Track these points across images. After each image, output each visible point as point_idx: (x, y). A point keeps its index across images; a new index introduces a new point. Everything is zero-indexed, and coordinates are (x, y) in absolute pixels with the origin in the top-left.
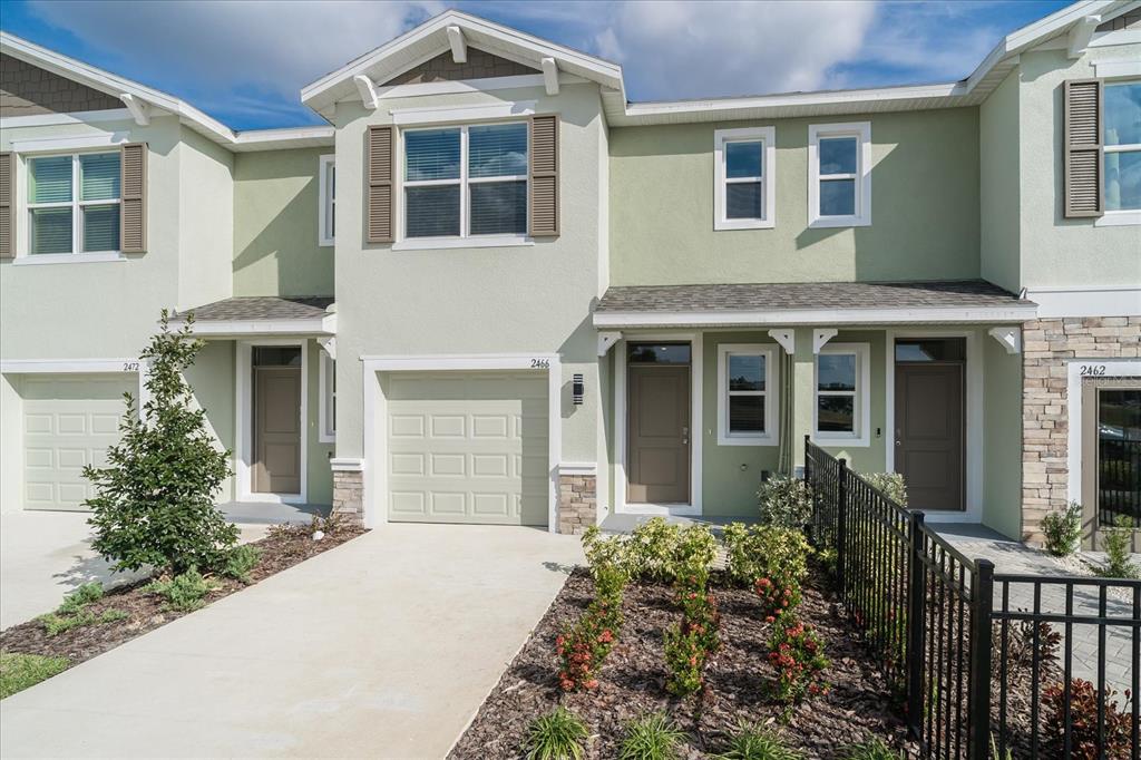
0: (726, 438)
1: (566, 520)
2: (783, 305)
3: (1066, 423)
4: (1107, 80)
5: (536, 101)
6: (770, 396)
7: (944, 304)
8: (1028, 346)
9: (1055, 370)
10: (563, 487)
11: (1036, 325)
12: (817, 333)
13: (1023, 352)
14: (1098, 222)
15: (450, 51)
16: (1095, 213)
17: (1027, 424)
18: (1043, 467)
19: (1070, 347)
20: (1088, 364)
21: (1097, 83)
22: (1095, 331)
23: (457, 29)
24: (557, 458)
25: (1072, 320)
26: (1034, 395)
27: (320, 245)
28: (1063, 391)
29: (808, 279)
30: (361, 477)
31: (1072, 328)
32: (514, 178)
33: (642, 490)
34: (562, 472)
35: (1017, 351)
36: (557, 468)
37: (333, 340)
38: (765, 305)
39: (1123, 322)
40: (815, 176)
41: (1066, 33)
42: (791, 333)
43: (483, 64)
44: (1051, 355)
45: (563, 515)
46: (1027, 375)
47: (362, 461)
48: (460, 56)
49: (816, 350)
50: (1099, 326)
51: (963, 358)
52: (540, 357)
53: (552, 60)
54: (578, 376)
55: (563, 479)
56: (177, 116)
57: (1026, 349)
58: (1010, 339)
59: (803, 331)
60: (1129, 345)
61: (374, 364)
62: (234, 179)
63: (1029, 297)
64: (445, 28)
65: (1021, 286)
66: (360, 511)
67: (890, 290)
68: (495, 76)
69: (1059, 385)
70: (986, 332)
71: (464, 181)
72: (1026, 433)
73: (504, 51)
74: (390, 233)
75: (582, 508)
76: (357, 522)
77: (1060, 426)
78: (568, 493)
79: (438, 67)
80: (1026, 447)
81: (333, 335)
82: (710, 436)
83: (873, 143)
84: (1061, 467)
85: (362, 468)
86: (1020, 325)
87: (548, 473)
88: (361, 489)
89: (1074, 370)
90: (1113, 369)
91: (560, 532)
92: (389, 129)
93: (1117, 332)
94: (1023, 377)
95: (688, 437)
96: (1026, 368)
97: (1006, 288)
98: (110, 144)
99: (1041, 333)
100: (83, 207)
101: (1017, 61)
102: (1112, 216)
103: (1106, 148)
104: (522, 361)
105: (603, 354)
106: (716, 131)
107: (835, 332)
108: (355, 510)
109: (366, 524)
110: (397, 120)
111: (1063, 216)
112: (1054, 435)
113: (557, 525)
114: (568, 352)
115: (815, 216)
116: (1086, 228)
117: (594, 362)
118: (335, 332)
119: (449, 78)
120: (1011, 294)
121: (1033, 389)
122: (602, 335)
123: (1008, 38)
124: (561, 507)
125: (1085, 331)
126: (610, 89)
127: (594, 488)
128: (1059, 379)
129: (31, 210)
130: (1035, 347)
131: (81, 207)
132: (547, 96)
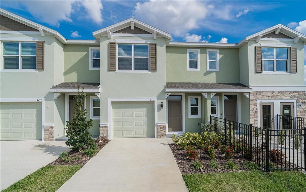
0: (190, 116)
1: (159, 135)
2: (205, 88)
3: (257, 111)
4: (263, 47)
5: (151, 40)
6: (199, 107)
7: (236, 88)
8: (251, 97)
9: (255, 101)
10: (158, 128)
11: (252, 93)
12: (212, 94)
13: (250, 98)
14: (262, 73)
15: (131, 26)
16: (261, 72)
17: (251, 112)
18: (253, 120)
19: (258, 97)
20: (261, 100)
21: (261, 47)
22: (262, 94)
23: (133, 22)
24: (156, 121)
25: (258, 92)
26: (252, 106)
27: (90, 69)
28: (257, 105)
29: (207, 82)
30: (108, 127)
31: (258, 93)
32: (145, 57)
33: (171, 129)
34: (158, 124)
35: (249, 98)
36: (157, 123)
37: (99, 94)
38: (202, 88)
39: (266, 92)
40: (208, 60)
41: (256, 37)
42: (207, 94)
43: (138, 30)
44: (255, 98)
45: (158, 134)
46: (251, 102)
47: (108, 123)
48: (133, 28)
49: (212, 97)
50: (262, 93)
51: (237, 99)
52: (153, 98)
53: (156, 32)
54: (162, 103)
55: (158, 126)
56: (54, 35)
57: (250, 97)
58: (247, 95)
59: (209, 93)
60: (267, 97)
61: (110, 100)
62: (64, 51)
63: (251, 87)
64: (130, 22)
65: (249, 85)
66: (108, 136)
67: (224, 85)
68: (141, 34)
69: (256, 104)
70: (243, 94)
71: (133, 57)
72: (251, 114)
73: (143, 28)
74: (115, 69)
75: (163, 132)
76: (107, 138)
77: (256, 112)
78: (159, 129)
79: (127, 30)
80: (251, 116)
81: (100, 93)
82: (187, 116)
83: (219, 54)
84: (256, 120)
85: (108, 125)
86: (249, 93)
87: (154, 124)
88: (108, 130)
89: (258, 101)
90: (265, 101)
91: (158, 138)
92: (115, 44)
93: (265, 94)
94: (250, 103)
95: (182, 116)
96: (250, 101)
97: (246, 85)
98: (32, 40)
99: (253, 94)
100: (22, 57)
101: (247, 42)
102: (264, 72)
103: (263, 60)
104: (149, 99)
105: (167, 97)
106: (187, 49)
107: (215, 94)
108: (106, 136)
109: (109, 139)
110: (116, 42)
111: (256, 72)
112: (255, 114)
113: (157, 136)
114: (159, 97)
115: (208, 69)
116: (259, 74)
117: (165, 100)
118: (100, 92)
119: (130, 33)
120: (248, 87)
121: (252, 105)
122: (167, 94)
123: (247, 38)
124: (158, 132)
125: (260, 94)
126: (167, 39)
127: (165, 128)
128: (256, 103)
129: (4, 56)
130: (252, 97)
131: (21, 57)
132: (154, 39)
